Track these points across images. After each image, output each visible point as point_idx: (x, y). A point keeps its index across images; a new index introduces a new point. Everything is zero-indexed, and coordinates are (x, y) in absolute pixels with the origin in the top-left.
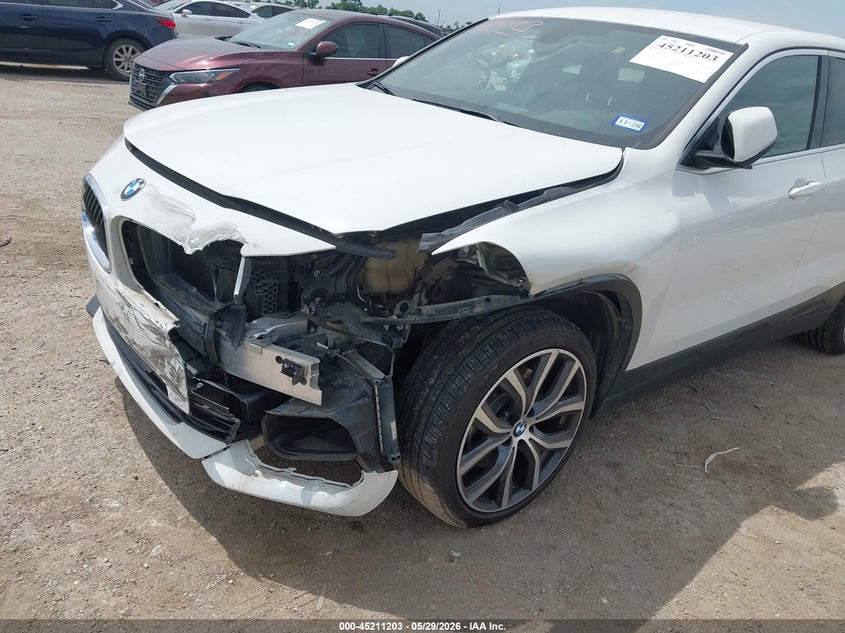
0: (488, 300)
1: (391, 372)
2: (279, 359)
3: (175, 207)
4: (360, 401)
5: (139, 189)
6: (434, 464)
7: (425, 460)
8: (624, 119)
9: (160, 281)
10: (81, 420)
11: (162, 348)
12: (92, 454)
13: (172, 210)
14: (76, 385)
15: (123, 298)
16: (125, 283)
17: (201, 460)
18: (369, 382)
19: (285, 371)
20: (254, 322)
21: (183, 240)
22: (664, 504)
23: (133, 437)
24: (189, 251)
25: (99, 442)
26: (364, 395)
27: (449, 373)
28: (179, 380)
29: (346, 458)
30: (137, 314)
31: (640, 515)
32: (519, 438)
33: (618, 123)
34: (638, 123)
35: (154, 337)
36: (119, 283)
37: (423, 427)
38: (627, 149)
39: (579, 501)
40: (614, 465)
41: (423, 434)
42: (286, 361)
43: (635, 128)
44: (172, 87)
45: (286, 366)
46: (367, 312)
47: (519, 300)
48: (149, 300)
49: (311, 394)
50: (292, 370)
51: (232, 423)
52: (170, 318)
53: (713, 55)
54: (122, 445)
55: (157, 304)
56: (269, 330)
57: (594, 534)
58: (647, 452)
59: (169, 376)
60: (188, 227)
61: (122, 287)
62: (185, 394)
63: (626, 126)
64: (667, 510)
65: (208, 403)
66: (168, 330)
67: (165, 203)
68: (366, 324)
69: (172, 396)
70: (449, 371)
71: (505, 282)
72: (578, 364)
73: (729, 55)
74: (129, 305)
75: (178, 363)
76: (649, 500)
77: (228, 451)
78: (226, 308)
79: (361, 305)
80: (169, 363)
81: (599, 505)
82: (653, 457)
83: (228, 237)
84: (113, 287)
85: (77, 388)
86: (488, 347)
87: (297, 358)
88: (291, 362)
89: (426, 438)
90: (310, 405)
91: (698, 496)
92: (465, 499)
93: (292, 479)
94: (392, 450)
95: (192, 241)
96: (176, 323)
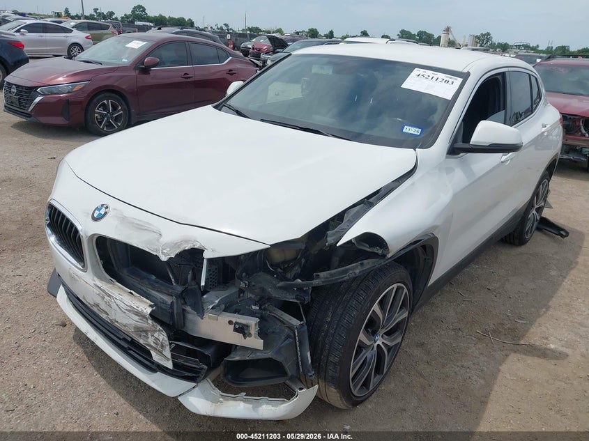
0: (362, 264)
1: (304, 319)
2: (230, 322)
3: (142, 226)
4: (286, 342)
5: (106, 213)
6: (337, 375)
7: (331, 373)
8: (408, 128)
9: (124, 273)
10: (60, 375)
11: (145, 325)
12: (78, 401)
13: (139, 228)
14: (45, 348)
15: (103, 291)
16: (100, 278)
17: (177, 397)
18: (291, 328)
19: (235, 330)
20: (205, 296)
21: (157, 250)
22: (458, 366)
23: (103, 382)
24: (164, 259)
25: (80, 391)
26: (288, 337)
27: (340, 313)
28: (162, 346)
29: (280, 381)
30: (117, 302)
31: (447, 376)
32: (377, 343)
33: (404, 130)
34: (417, 129)
35: (136, 318)
36: (96, 279)
37: (327, 351)
38: (417, 149)
39: (409, 374)
40: (421, 345)
41: (328, 356)
42: (236, 323)
43: (416, 133)
44: (38, 99)
45: (237, 327)
46: (276, 277)
47: (383, 262)
48: (124, 290)
49: (256, 343)
50: (242, 329)
51: (202, 369)
52: (147, 303)
53: (451, 80)
54: (97, 390)
55: (132, 293)
56: (217, 302)
57: (425, 396)
58: (437, 332)
59: (153, 345)
60: (158, 240)
61: (99, 283)
62: (169, 356)
63: (410, 132)
64: (461, 371)
65: (182, 358)
66: (149, 312)
67: (133, 223)
68: (281, 288)
69: (156, 357)
70: (340, 311)
71: (369, 250)
72: (406, 290)
73: (460, 80)
74: (110, 296)
75: (163, 336)
76: (449, 365)
77: (197, 388)
78: (186, 289)
79: (272, 274)
80: (153, 336)
81: (421, 375)
82: (441, 334)
83: (192, 247)
84: (92, 283)
85: (47, 350)
86: (362, 292)
87: (243, 320)
88: (240, 324)
89: (331, 359)
90: (254, 350)
91: (476, 357)
92: (353, 391)
93: (245, 401)
94: (308, 370)
95: (165, 251)
96: (151, 306)
